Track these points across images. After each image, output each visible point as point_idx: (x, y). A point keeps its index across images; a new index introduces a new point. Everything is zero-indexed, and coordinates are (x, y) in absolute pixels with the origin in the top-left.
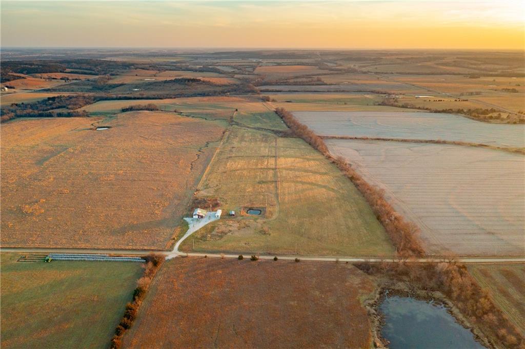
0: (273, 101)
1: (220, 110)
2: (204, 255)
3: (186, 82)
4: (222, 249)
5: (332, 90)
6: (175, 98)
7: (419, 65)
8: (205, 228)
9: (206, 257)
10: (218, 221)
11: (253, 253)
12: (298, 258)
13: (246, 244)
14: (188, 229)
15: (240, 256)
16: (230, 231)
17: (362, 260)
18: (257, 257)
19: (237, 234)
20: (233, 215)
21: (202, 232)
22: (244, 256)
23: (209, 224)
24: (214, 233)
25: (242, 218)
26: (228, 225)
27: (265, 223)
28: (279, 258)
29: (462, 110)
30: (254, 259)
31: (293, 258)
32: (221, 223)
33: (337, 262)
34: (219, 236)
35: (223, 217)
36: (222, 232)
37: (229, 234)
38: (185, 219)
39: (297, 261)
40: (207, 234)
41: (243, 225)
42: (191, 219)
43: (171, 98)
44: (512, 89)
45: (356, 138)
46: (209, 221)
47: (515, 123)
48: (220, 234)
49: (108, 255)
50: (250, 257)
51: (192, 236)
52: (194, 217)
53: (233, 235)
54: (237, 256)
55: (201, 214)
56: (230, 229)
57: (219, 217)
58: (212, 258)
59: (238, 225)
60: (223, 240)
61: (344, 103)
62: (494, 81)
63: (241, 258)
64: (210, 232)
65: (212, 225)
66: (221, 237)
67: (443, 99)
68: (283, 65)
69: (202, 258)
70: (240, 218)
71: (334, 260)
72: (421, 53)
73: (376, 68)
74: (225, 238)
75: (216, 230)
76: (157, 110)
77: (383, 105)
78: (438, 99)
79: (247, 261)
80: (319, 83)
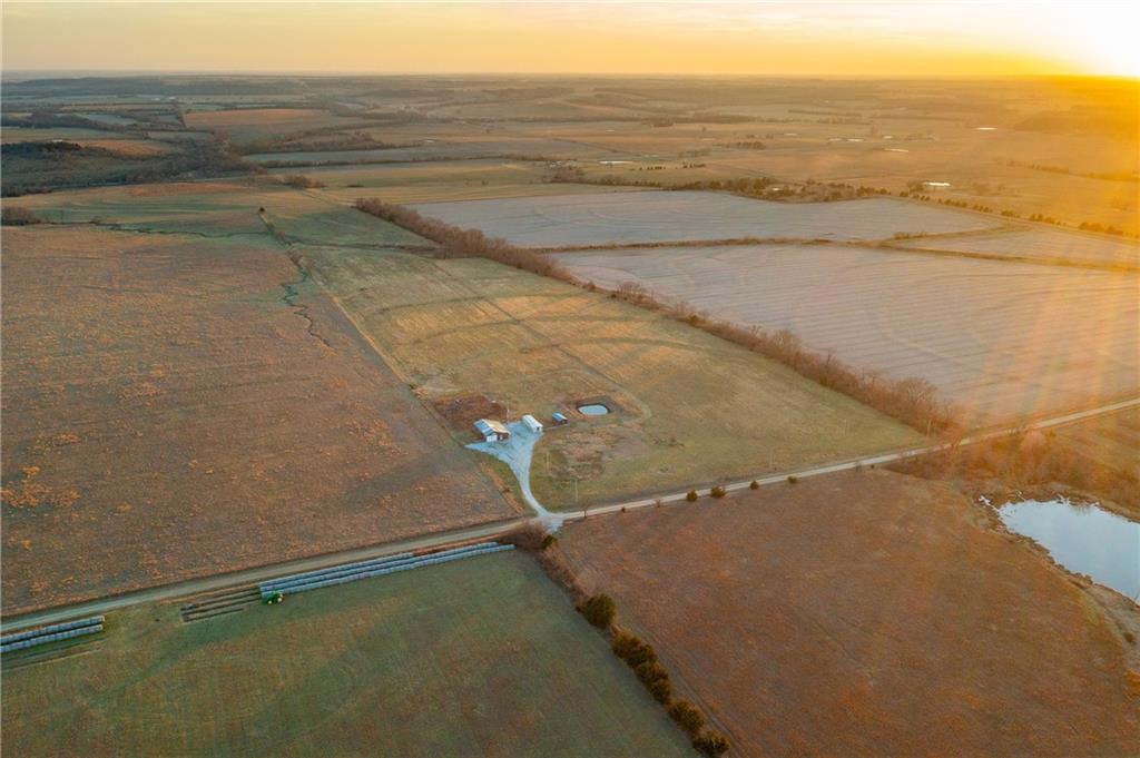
0: (319, 186)
1: (214, 213)
5: (423, 158)
6: (50, 192)
7: (540, 103)
9: (623, 510)
10: (549, 438)
12: (794, 475)
14: (507, 465)
15: (689, 495)
16: (600, 453)
17: (894, 456)
18: (722, 489)
19: (621, 456)
20: (565, 422)
22: (697, 493)
24: (572, 462)
26: (579, 442)
28: (760, 482)
29: (718, 184)
30: (717, 494)
31: (785, 477)
32: (561, 442)
33: (858, 469)
34: (593, 467)
35: (551, 428)
36: (587, 458)
37: (605, 459)
38: (470, 447)
39: (792, 481)
42: (483, 444)
43: (39, 192)
44: (755, 144)
45: (591, 247)
47: (827, 200)
48: (589, 463)
49: (410, 554)
50: (708, 491)
51: (536, 477)
52: (489, 439)
53: (617, 459)
54: (684, 496)
55: (501, 431)
56: (593, 448)
58: (638, 511)
59: (600, 439)
61: (480, 182)
62: (704, 129)
63: (692, 498)
64: (562, 462)
65: (548, 449)
66: (598, 467)
67: (663, 166)
68: (240, 109)
71: (851, 465)
72: (512, 80)
73: (459, 112)
74: (609, 467)
75: (570, 456)
76: (39, 222)
77: (560, 182)
78: (654, 166)
80: (368, 144)
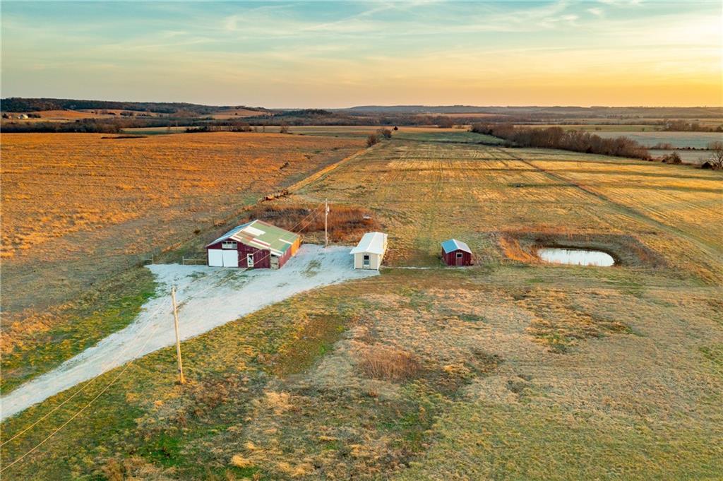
3: (310, 114)
8: (264, 326)
10: (371, 285)
14: (124, 325)
16: (486, 361)
20: (466, 258)
21: (224, 356)
23: (303, 297)
24: (331, 372)
26: (449, 313)
34: (387, 416)
36: (411, 370)
38: (154, 268)
52: (215, 257)
55: (262, 245)
56: (479, 339)
57: (376, 263)
59: (532, 313)
70: (513, 276)
76: (250, 131)
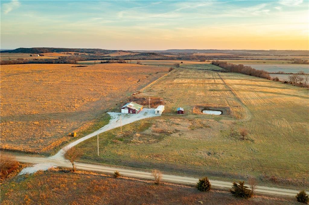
0: (208, 61)
2: (112, 170)
3: (149, 55)
4: (159, 160)
8: (135, 124)
9: (116, 175)
10: (159, 117)
11: (236, 177)
13: (209, 154)
14: (107, 124)
15: (202, 182)
16: (177, 131)
18: (248, 186)
19: (189, 136)
20: (182, 112)
21: (128, 129)
22: (214, 183)
23: (143, 120)
24: (147, 132)
25: (195, 116)
26: (173, 123)
27: (235, 123)
30: (240, 192)
32: (162, 120)
34: (156, 137)
35: (164, 114)
36: (162, 132)
37: (176, 135)
38: (109, 113)
40: (135, 133)
41: (198, 124)
42: (117, 113)
46: (144, 117)
48: (158, 134)
50: (229, 185)
51: (108, 133)
52: (123, 111)
53: (182, 137)
54: (195, 181)
55: (134, 108)
56: (177, 128)
57: (161, 113)
58: (130, 180)
59: (191, 124)
60: (162, 143)
63: (204, 186)
64: (141, 130)
65: (146, 122)
66: (160, 139)
69: (107, 176)
70: (192, 116)
74: (167, 140)
75: (152, 128)
76: (125, 63)
79: (221, 194)
